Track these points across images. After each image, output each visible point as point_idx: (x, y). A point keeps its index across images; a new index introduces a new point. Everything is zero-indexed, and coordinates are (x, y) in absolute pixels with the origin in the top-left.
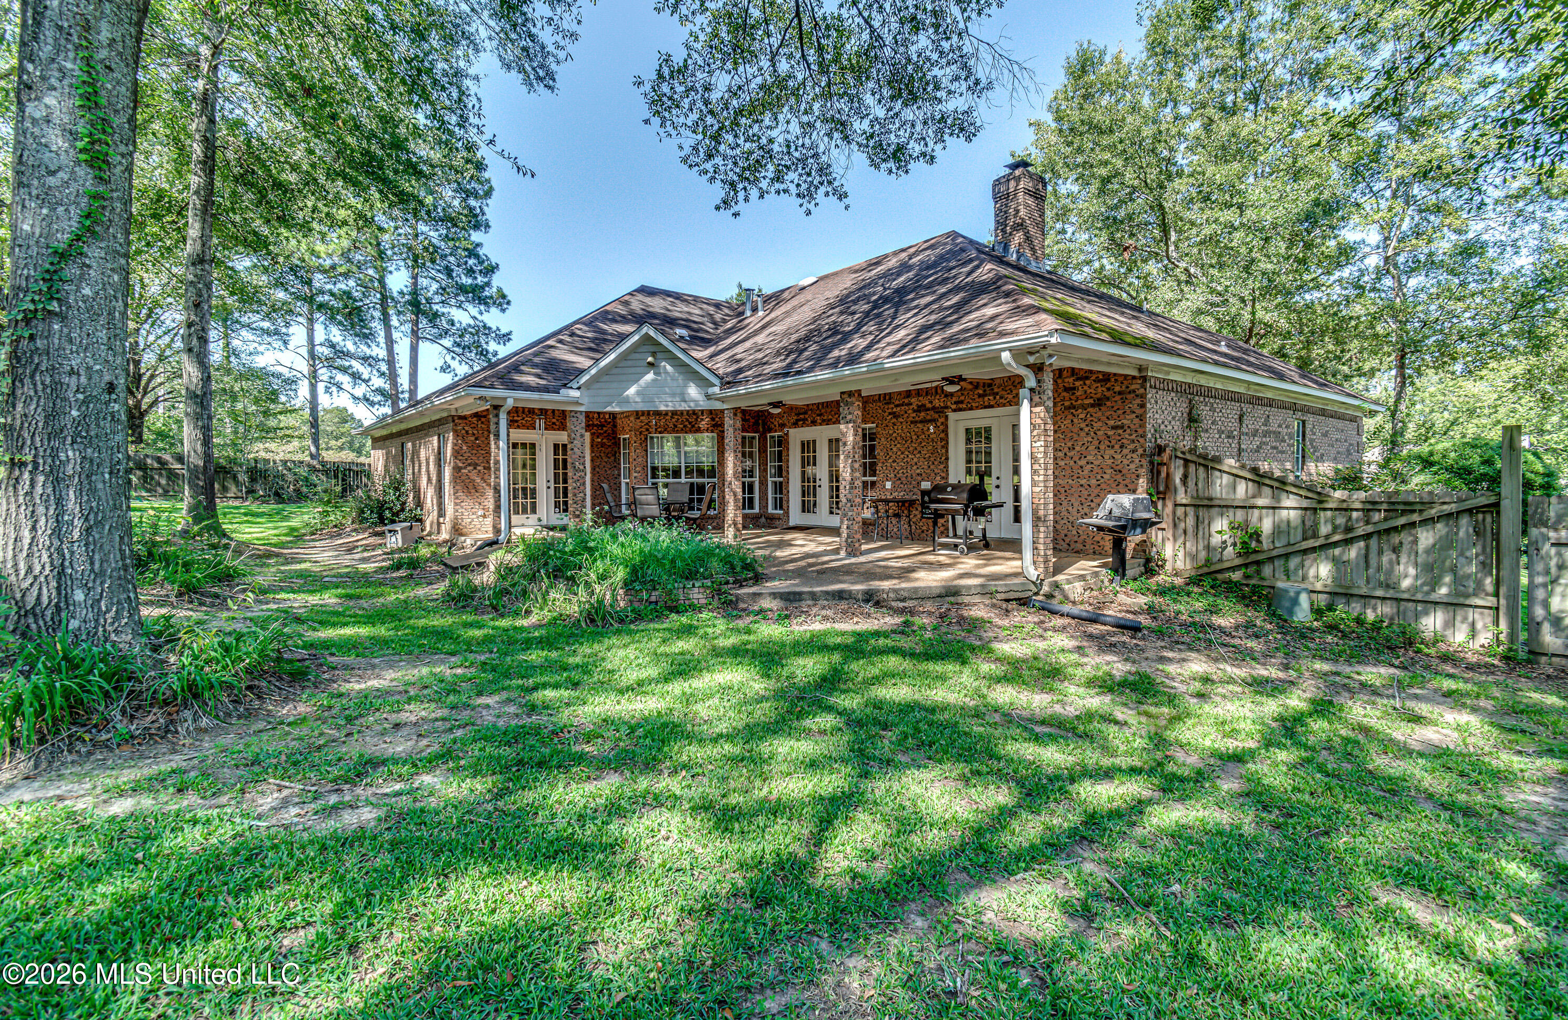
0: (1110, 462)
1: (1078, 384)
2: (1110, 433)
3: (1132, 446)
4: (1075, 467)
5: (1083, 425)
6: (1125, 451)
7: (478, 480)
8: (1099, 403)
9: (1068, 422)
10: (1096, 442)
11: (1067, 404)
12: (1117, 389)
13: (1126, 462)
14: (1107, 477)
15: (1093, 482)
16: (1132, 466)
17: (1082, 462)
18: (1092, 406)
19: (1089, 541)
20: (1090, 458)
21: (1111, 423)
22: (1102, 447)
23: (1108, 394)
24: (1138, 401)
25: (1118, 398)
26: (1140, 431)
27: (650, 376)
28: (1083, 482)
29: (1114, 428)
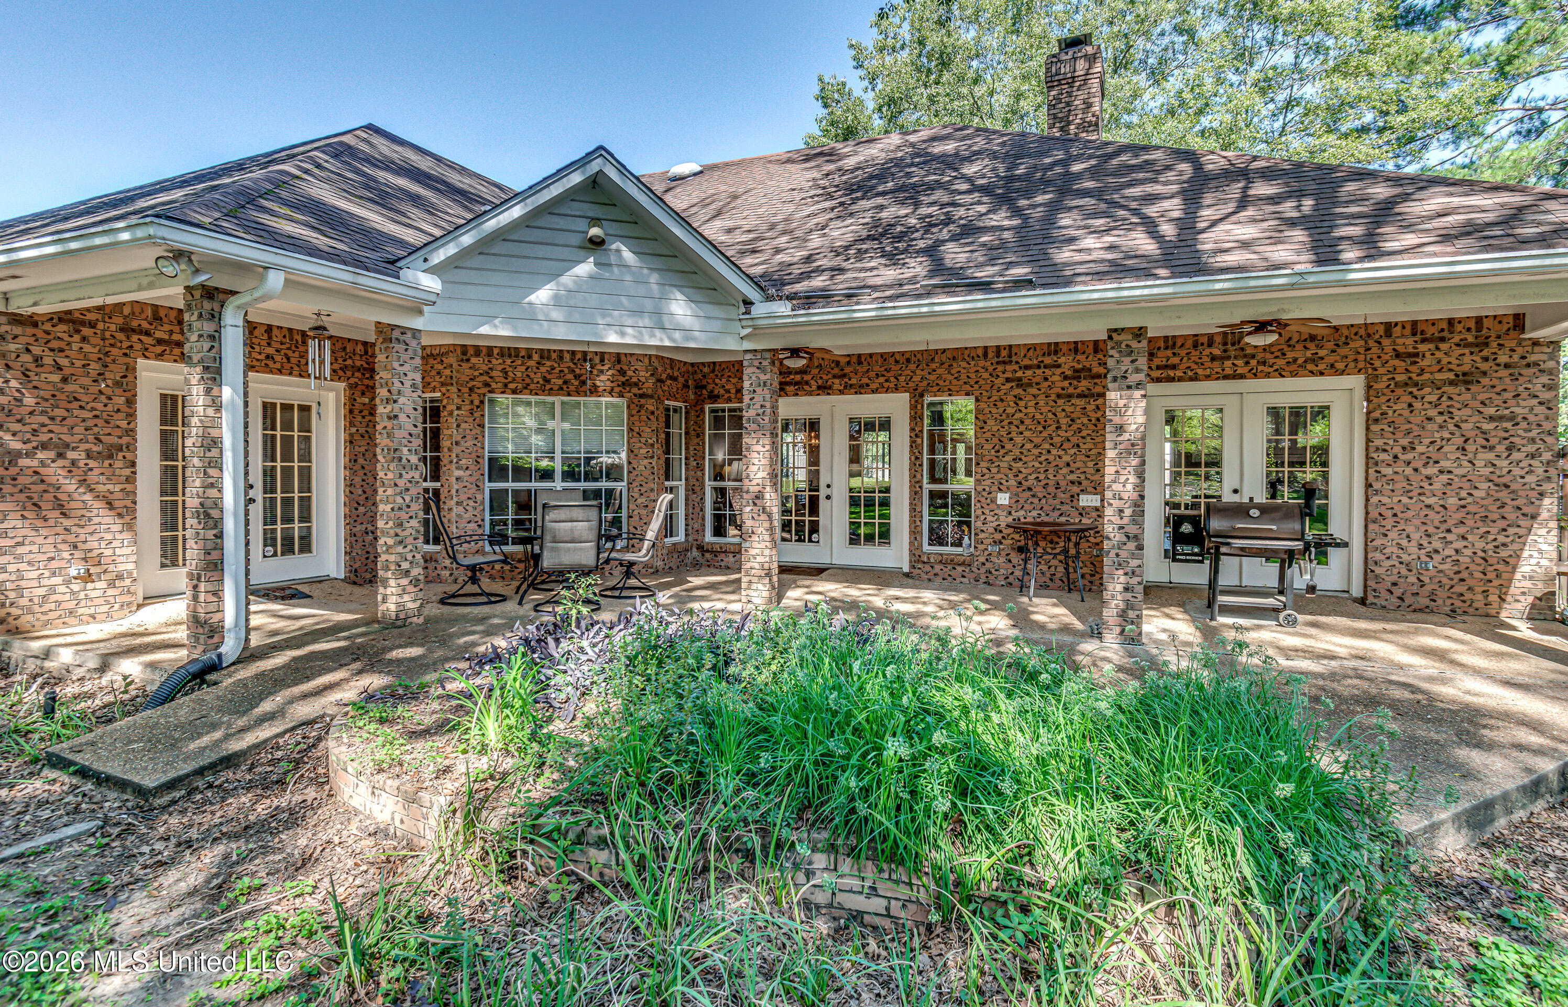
0: (1486, 471)
1: (1422, 348)
2: (1486, 426)
3: (1531, 448)
4: (1415, 479)
5: (1432, 413)
6: (1516, 456)
7: (70, 485)
8: (1465, 379)
9: (1401, 406)
10: (1460, 441)
11: (1401, 378)
12: (1503, 359)
13: (1517, 471)
14: (1478, 494)
15: (1452, 501)
16: (1530, 479)
17: (1431, 470)
18: (1452, 383)
19: (1442, 594)
20: (1444, 464)
21: (1491, 411)
22: (1470, 448)
23: (1484, 366)
24: (1544, 379)
25: (1504, 373)
26: (1547, 426)
27: (586, 268)
28: (1431, 501)
29: (1492, 419)
